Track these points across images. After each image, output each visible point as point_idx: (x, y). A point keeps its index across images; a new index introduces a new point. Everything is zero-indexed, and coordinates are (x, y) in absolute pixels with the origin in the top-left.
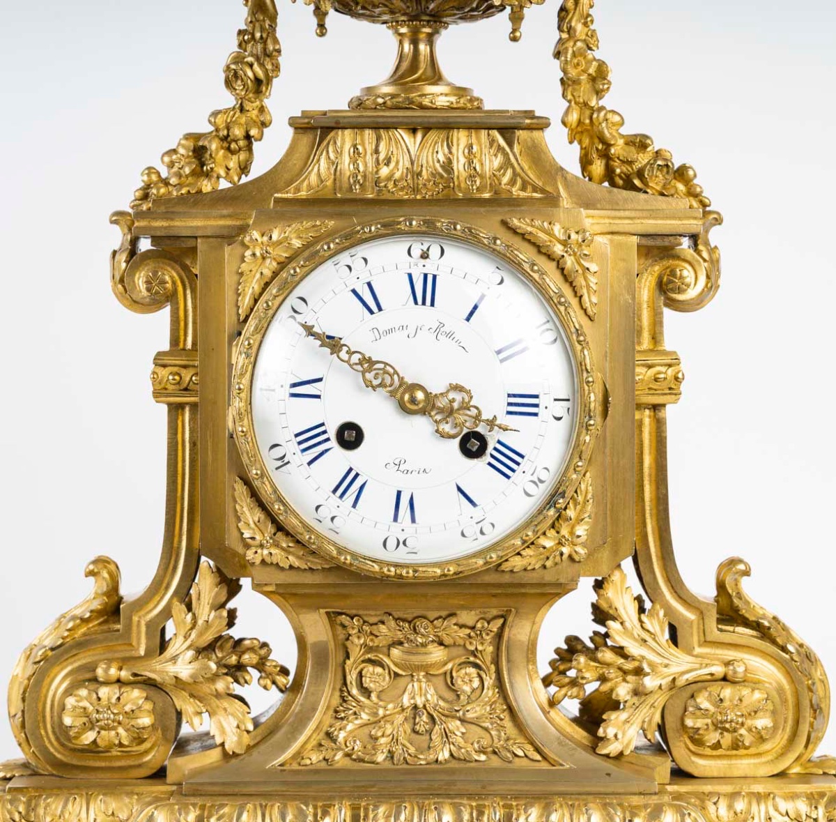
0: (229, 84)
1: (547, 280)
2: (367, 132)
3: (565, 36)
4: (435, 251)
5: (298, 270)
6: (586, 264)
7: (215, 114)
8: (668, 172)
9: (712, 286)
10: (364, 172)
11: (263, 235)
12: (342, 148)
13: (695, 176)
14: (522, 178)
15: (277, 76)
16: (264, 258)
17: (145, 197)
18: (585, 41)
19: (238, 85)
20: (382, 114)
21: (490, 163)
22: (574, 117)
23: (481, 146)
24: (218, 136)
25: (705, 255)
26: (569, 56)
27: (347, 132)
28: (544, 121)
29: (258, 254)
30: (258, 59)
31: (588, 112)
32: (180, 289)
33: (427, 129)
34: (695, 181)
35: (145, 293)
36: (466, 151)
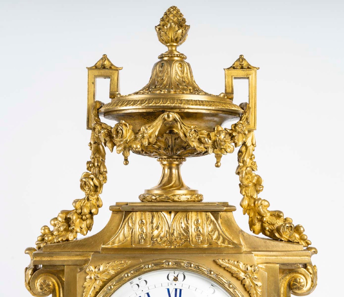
0: (82, 187)
1: (237, 292)
2: (147, 213)
3: (241, 164)
4: (181, 277)
5: (112, 287)
6: (256, 283)
7: (75, 202)
8: (291, 230)
9: (314, 285)
10: (146, 233)
11: (95, 268)
12: (135, 221)
13: (304, 230)
14: (222, 236)
15: (105, 183)
16: (96, 280)
17: (43, 240)
18: (251, 167)
19: (86, 188)
20: (154, 204)
21: (207, 228)
22: (246, 203)
23: (202, 220)
24: (76, 212)
25: (311, 271)
26: (244, 174)
27: (138, 213)
28: (233, 208)
29: (93, 278)
30: (96, 176)
31: (253, 201)
32: (57, 288)
33: (176, 212)
34: (304, 233)
35: (39, 290)
36: (196, 222)
